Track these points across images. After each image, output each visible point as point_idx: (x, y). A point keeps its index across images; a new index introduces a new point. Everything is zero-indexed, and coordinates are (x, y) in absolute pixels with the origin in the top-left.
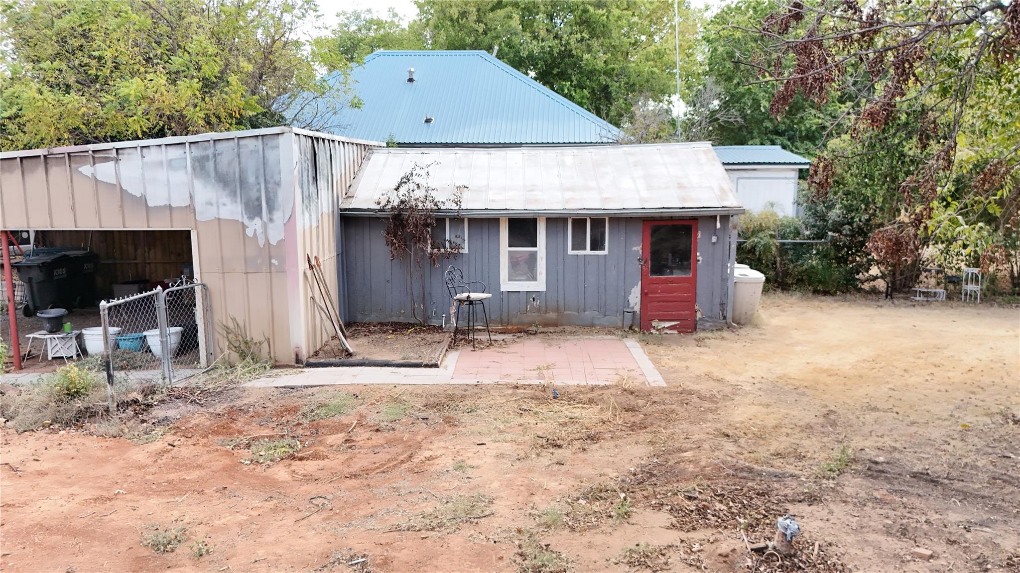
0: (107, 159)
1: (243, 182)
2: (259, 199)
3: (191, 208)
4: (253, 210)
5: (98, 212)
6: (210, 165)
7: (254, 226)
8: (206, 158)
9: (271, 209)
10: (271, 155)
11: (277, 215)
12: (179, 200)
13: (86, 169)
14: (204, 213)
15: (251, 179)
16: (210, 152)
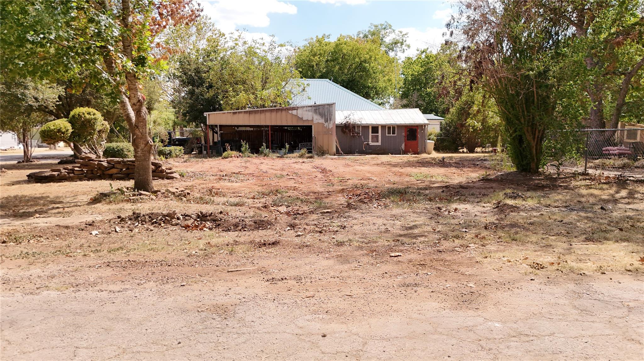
0: (295, 109)
1: (325, 114)
2: (328, 118)
3: (312, 120)
4: (326, 121)
5: (292, 121)
6: (318, 111)
7: (326, 124)
8: (317, 109)
9: (330, 120)
10: (331, 108)
11: (331, 122)
12: (310, 119)
13: (290, 112)
14: (315, 121)
15: (326, 114)
16: (318, 108)
